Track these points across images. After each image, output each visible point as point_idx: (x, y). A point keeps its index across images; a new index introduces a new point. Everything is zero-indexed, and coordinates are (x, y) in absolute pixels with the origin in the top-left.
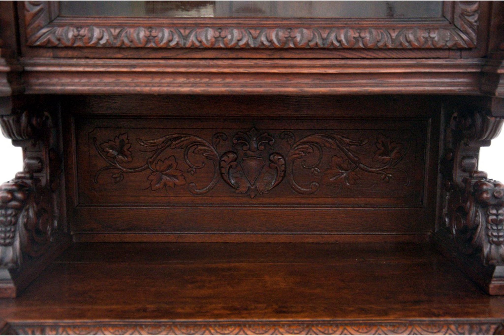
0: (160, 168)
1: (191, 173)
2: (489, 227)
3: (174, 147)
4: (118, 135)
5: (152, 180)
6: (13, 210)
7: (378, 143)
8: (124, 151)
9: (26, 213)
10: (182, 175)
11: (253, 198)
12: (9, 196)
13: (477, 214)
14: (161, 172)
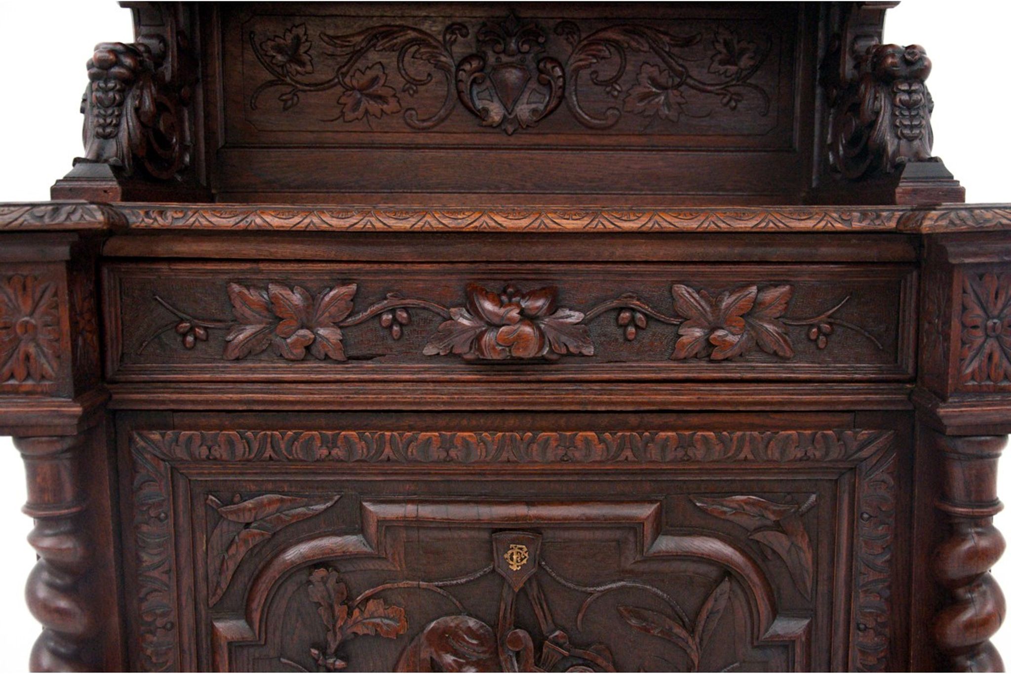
0: (358, 83)
1: (409, 94)
2: (897, 113)
3: (381, 48)
4: (289, 28)
5: (345, 104)
6: (117, 81)
7: (718, 41)
8: (300, 55)
9: (138, 92)
10: (394, 96)
11: (512, 134)
12: (112, 57)
13: (878, 95)
14: (361, 90)
